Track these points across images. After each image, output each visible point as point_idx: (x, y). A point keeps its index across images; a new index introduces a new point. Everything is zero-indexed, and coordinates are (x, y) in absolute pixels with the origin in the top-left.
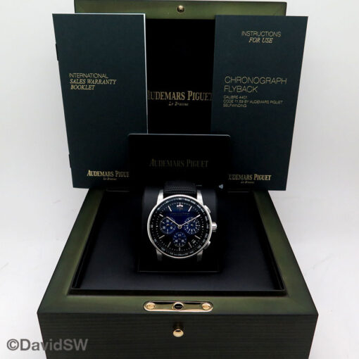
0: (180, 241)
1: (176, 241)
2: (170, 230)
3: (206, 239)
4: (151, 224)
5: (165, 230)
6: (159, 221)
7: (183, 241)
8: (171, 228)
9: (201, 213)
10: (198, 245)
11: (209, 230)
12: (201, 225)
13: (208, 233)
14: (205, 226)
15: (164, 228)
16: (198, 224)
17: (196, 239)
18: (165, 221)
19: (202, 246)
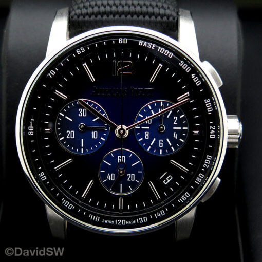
0: (121, 179)
1: (111, 177)
2: (90, 143)
3: (208, 173)
4: (26, 124)
5: (75, 143)
6: (54, 113)
7: (131, 177)
8: (94, 135)
9: (191, 86)
10: (179, 191)
11: (216, 142)
12: (192, 128)
13: (214, 153)
14: (205, 131)
15: (71, 134)
16: (180, 123)
17: (176, 172)
18: (73, 113)
19: (193, 193)
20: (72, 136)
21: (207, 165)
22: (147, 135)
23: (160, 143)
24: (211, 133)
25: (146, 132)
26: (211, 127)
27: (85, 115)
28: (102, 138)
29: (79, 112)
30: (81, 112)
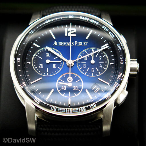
1: (64, 88)
7: (76, 88)
8: (55, 66)
15: (41, 65)
20: (42, 67)
21: (120, 78)
22: (85, 66)
23: (92, 70)
24: (121, 61)
25: (84, 65)
26: (121, 58)
27: (49, 56)
28: (59, 68)
29: (46, 55)
30: (47, 54)
